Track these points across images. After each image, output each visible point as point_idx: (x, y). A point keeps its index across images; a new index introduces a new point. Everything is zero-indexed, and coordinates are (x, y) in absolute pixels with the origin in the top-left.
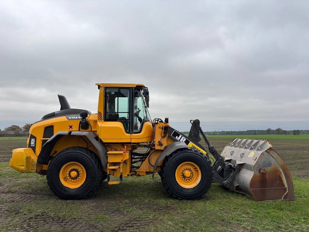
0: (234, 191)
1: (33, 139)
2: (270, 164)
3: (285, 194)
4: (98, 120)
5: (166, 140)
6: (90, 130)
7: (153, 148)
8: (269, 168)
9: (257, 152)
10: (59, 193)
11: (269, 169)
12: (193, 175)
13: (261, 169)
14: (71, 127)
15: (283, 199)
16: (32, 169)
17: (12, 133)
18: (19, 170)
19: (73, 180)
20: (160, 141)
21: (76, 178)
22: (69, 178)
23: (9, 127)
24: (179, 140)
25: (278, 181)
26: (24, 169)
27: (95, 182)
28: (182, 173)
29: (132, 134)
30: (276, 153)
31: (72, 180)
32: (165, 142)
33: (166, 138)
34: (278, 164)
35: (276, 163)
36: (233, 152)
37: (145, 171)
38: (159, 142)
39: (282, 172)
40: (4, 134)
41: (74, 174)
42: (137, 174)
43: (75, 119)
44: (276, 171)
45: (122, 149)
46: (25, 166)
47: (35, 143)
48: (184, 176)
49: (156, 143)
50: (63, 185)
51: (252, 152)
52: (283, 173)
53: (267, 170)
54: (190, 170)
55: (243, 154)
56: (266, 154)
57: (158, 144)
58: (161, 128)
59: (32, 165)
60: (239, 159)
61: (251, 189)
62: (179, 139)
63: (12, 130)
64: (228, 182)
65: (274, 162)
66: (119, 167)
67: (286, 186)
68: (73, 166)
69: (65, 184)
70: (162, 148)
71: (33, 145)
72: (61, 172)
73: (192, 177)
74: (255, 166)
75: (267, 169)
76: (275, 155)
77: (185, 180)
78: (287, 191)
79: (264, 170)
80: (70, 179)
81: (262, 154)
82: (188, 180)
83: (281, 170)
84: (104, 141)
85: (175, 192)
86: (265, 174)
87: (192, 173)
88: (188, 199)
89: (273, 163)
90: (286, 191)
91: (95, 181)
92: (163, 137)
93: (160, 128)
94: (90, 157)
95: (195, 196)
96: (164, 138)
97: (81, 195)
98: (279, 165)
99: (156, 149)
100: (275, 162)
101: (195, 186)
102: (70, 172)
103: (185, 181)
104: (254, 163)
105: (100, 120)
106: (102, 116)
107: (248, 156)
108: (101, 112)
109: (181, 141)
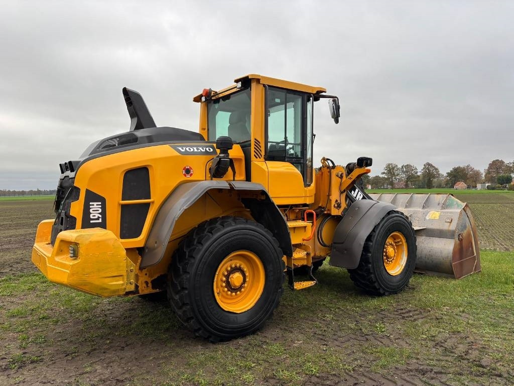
1: (95, 203)
2: (465, 227)
3: (475, 264)
4: (254, 158)
5: (344, 198)
7: (328, 212)
9: (443, 211)
10: (215, 329)
11: (465, 233)
12: (395, 253)
14: (188, 171)
19: (234, 294)
20: (338, 199)
22: (226, 289)
24: (355, 197)
25: (470, 249)
26: (123, 285)
28: (385, 252)
30: (470, 211)
31: (232, 293)
32: (343, 202)
33: (345, 194)
38: (337, 201)
39: (472, 235)
43: (193, 153)
47: (103, 213)
48: (387, 257)
49: (333, 203)
50: (222, 309)
51: (432, 212)
55: (410, 216)
57: (336, 205)
58: (340, 176)
61: (453, 263)
62: (355, 195)
65: (468, 223)
66: (307, 253)
67: (475, 254)
68: (231, 260)
69: (224, 307)
70: (340, 212)
71: (98, 219)
73: (395, 256)
74: (456, 231)
76: (470, 213)
77: (388, 262)
78: (476, 261)
79: (462, 235)
80: (229, 292)
81: (461, 213)
82: (391, 262)
85: (383, 284)
86: (463, 240)
87: (394, 250)
89: (467, 225)
92: (341, 192)
93: (337, 176)
96: (342, 195)
97: (258, 323)
99: (333, 214)
101: (401, 271)
102: (227, 277)
103: (388, 264)
104: (451, 226)
105: (257, 158)
106: (261, 149)
107: (427, 218)
108: (258, 140)
109: (357, 198)
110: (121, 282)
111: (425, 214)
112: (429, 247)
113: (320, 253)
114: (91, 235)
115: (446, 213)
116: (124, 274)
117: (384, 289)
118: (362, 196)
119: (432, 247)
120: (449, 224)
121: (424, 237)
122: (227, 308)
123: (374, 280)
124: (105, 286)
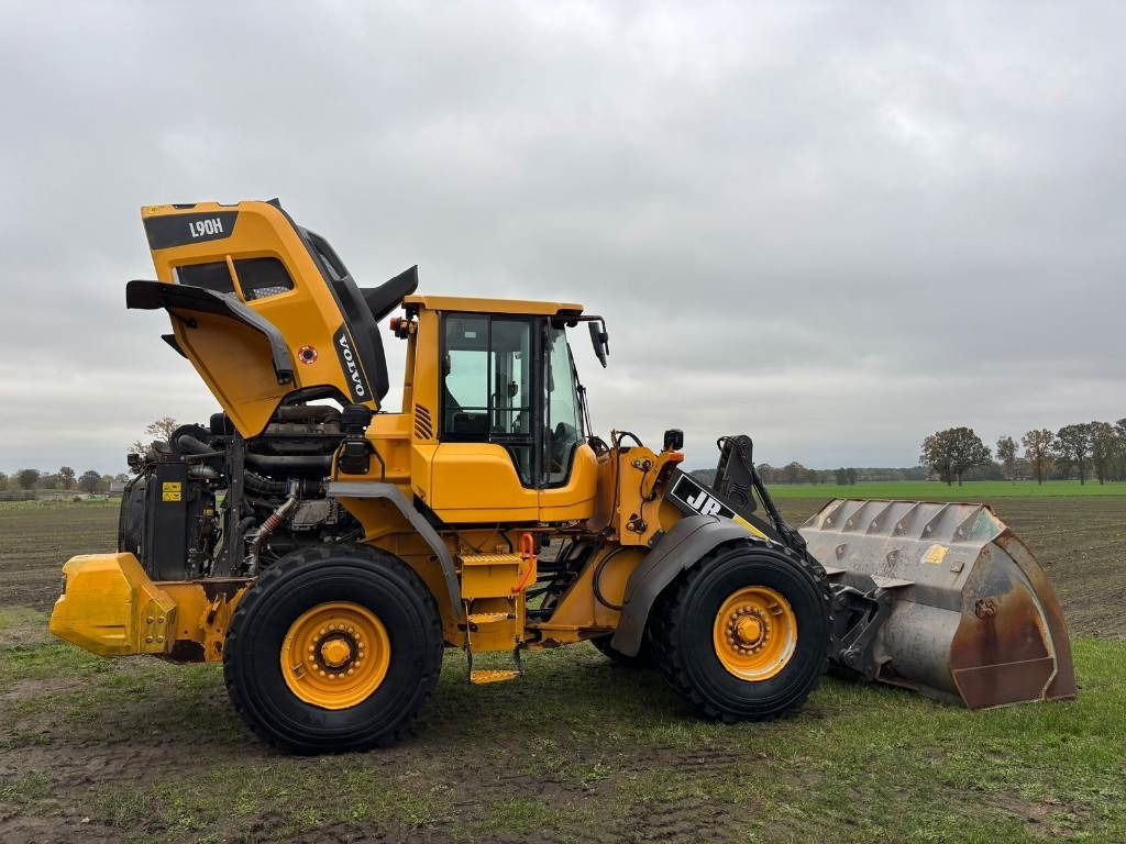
0: (875, 680)
2: (1005, 586)
3: (1050, 679)
4: (414, 439)
5: (657, 511)
6: (380, 475)
7: (611, 539)
8: (1005, 597)
9: (956, 544)
11: (1003, 601)
12: (766, 631)
13: (981, 602)
15: (1043, 699)
16: (149, 642)
18: (101, 644)
19: (332, 676)
20: (638, 514)
21: (343, 667)
22: (316, 666)
24: (699, 510)
25: (1029, 640)
26: (124, 640)
27: (425, 679)
28: (731, 628)
29: (541, 488)
30: (1022, 548)
31: (327, 674)
32: (654, 519)
33: (657, 503)
34: (1027, 584)
35: (1024, 579)
36: (844, 547)
37: (576, 627)
38: (634, 516)
39: (1039, 608)
41: (336, 650)
42: (544, 638)
44: (1023, 606)
45: (499, 547)
46: (129, 630)
48: (737, 639)
49: (625, 520)
50: (296, 697)
51: (934, 547)
52: (1041, 613)
53: (997, 602)
54: (757, 615)
55: (896, 553)
56: (994, 549)
57: (632, 525)
58: (641, 466)
59: (149, 622)
60: (880, 571)
61: (956, 671)
62: (697, 505)
64: (857, 649)
65: (1017, 577)
66: (509, 617)
67: (1052, 654)
68: (332, 618)
69: (302, 694)
70: (644, 540)
71: (196, 231)
72: (287, 646)
73: (765, 639)
74: (964, 593)
75: (1000, 601)
76: (1020, 553)
77: (743, 651)
78: (1055, 671)
79: (992, 605)
80: (322, 673)
81: (984, 552)
82: (751, 652)
83: (1036, 603)
84: (446, 518)
85: (715, 698)
86: (994, 616)
87: (763, 625)
88: (758, 719)
89: (1014, 582)
90: (1053, 669)
91: (425, 676)
92: (647, 500)
93: (635, 466)
94: (404, 583)
95: (778, 704)
96: (649, 504)
98: (1031, 584)
99: (623, 543)
100: (1021, 577)
101: (778, 671)
103: (741, 654)
104: (957, 583)
105: (420, 437)
106: (431, 422)
107: (923, 561)
108: (423, 405)
109: (704, 511)
110: (123, 636)
111: (922, 550)
112: (915, 628)
113: (608, 620)
114: (84, 563)
115: (960, 549)
116: (126, 624)
117: (716, 708)
118: (718, 508)
119: (921, 628)
120: (955, 576)
121: (912, 605)
122: (307, 698)
123: (686, 684)
124: (96, 639)
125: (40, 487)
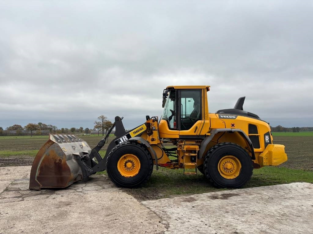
17: (14, 132)
23: (11, 126)
40: (6, 134)
63: (14, 129)
125: (76, 132)
